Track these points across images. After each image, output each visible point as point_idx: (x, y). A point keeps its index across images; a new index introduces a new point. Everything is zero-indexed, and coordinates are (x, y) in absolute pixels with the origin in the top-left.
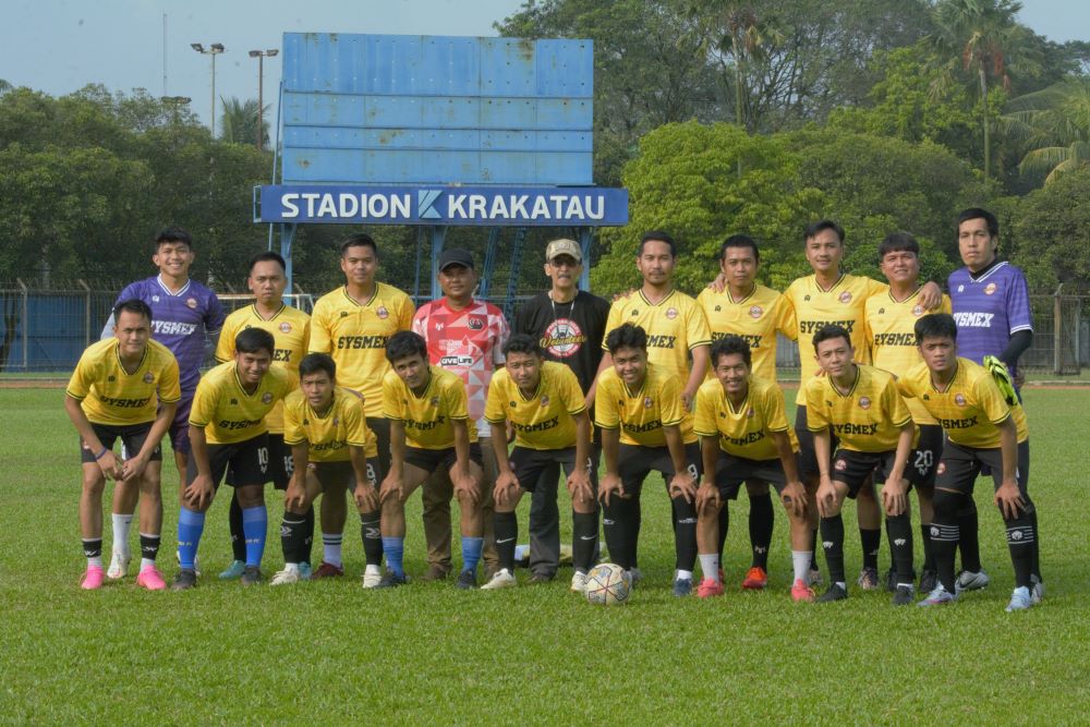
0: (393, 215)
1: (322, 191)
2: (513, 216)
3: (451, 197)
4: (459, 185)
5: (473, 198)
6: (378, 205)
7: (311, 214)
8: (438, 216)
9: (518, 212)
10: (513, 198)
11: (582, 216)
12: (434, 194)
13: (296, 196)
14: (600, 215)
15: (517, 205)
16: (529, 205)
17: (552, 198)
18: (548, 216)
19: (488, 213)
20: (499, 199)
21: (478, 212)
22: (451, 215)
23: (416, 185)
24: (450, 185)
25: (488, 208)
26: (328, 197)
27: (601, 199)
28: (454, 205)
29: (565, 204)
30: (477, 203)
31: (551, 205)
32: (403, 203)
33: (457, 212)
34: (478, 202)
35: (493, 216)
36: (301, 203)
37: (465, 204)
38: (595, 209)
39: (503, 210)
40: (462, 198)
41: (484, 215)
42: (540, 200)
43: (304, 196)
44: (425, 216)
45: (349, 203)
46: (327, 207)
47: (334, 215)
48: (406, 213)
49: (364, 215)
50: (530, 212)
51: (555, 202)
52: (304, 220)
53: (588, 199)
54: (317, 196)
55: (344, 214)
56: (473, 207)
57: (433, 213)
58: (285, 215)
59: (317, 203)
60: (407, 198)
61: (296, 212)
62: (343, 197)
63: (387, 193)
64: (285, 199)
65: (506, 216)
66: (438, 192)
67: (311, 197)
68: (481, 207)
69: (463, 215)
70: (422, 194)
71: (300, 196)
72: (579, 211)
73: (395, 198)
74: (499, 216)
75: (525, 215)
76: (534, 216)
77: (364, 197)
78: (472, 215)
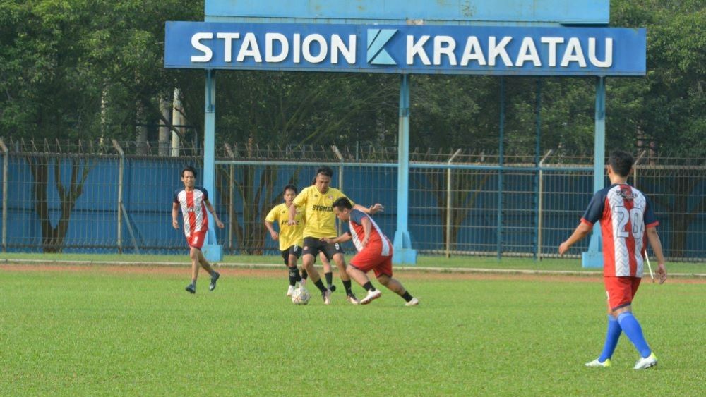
0: (334, 60)
1: (243, 29)
2: (492, 62)
3: (410, 38)
4: (420, 23)
5: (438, 40)
6: (314, 47)
7: (228, 58)
8: (393, 62)
9: (498, 58)
10: (492, 40)
11: (583, 64)
12: (387, 34)
13: (209, 35)
14: (608, 62)
15: (497, 49)
16: (512, 49)
17: (544, 40)
18: (537, 63)
19: (459, 59)
20: (473, 41)
21: (444, 57)
22: (410, 61)
23: (364, 22)
24: (410, 23)
25: (458, 51)
26: (250, 37)
27: (609, 42)
28: (413, 48)
29: (560, 48)
30: (444, 46)
31: (542, 50)
32: (347, 45)
33: (416, 56)
34: (444, 44)
35: (464, 62)
36: (216, 44)
37: (428, 47)
38: (600, 54)
39: (479, 56)
40: (424, 39)
41: (453, 61)
42: (528, 42)
43: (220, 35)
44: (375, 62)
45: (276, 45)
46: (249, 50)
47: (258, 59)
48: (351, 57)
49: (296, 59)
50: (513, 58)
51: (547, 44)
52: (218, 66)
53: (592, 41)
54: (237, 35)
55: (269, 58)
56: (438, 50)
57: (385, 58)
58: (195, 59)
59: (236, 44)
60: (353, 39)
61: (208, 56)
62: (269, 37)
63: (327, 32)
64: (195, 40)
65: (482, 62)
66: (391, 32)
67: (228, 37)
68: (449, 51)
69: (426, 61)
70: (371, 33)
71: (215, 36)
72: (579, 58)
73: (336, 40)
74: (472, 62)
75: (507, 61)
76: (519, 63)
77: (297, 37)
78: (437, 61)
